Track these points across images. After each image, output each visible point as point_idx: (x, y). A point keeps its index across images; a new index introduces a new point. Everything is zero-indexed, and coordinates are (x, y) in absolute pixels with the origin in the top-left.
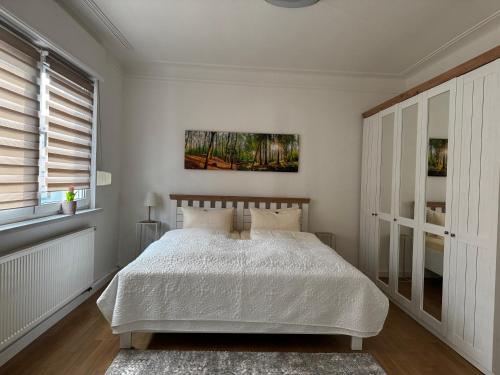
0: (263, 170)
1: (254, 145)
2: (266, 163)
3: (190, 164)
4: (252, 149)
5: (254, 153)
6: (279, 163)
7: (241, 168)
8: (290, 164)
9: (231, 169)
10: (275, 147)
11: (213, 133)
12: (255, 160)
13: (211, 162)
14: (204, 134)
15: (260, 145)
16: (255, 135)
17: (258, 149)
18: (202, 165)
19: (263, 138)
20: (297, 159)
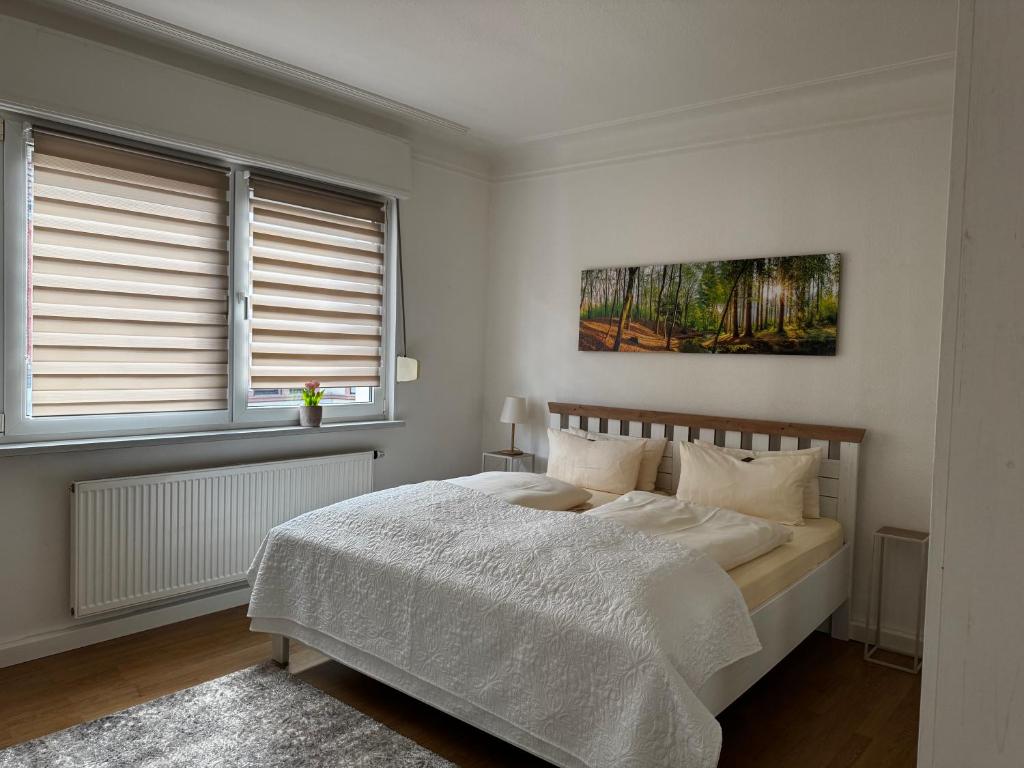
0: (740, 352)
1: (720, 289)
2: (749, 333)
3: (589, 342)
4: (716, 299)
5: (720, 310)
6: (781, 330)
7: (688, 348)
8: (813, 332)
9: (668, 349)
10: (773, 292)
11: (633, 271)
12: (723, 328)
13: (627, 335)
14: (614, 274)
15: (734, 289)
16: (724, 264)
17: (731, 301)
18: (610, 342)
19: (742, 270)
20: (833, 320)
